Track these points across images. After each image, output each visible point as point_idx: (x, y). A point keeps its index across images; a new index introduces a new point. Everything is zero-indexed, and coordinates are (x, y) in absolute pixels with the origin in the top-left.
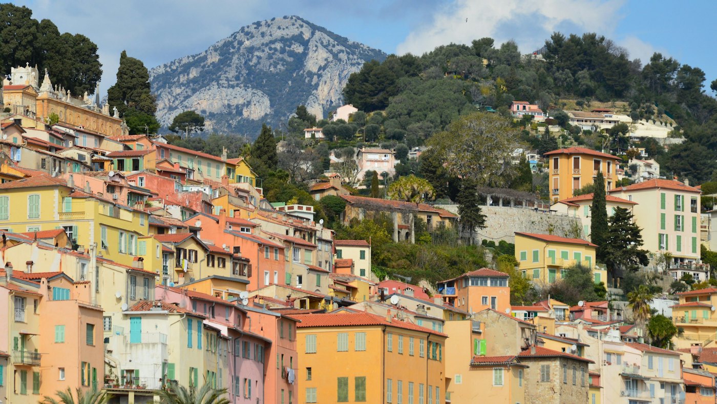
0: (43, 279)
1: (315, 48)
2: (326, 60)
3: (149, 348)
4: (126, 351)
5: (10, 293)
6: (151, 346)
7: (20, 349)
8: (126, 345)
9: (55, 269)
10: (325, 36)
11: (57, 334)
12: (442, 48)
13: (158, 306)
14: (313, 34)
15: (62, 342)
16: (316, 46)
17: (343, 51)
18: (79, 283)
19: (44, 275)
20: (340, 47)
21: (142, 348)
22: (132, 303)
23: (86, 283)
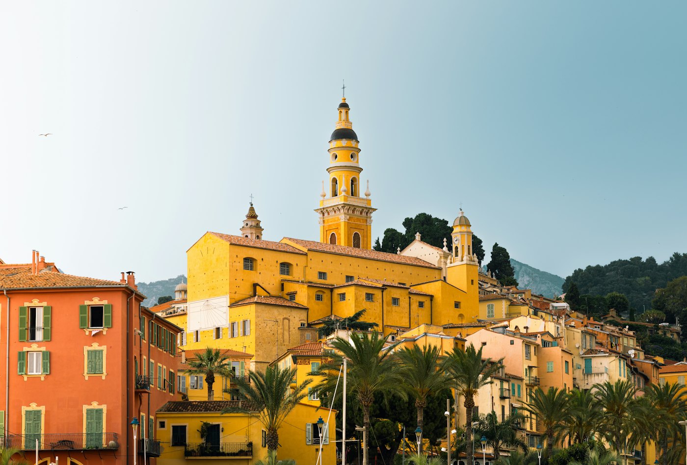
0: (539, 335)
1: (522, 275)
2: (529, 281)
3: (598, 376)
4: (584, 378)
5: (523, 342)
6: (600, 375)
7: (528, 376)
8: (585, 375)
9: (542, 330)
10: (528, 269)
11: (549, 367)
12: (615, 262)
13: (602, 352)
14: (521, 268)
15: (552, 372)
16: (523, 274)
17: (537, 277)
18: (557, 338)
19: (539, 333)
20: (536, 275)
21: (595, 376)
22: (584, 351)
23: (561, 338)
